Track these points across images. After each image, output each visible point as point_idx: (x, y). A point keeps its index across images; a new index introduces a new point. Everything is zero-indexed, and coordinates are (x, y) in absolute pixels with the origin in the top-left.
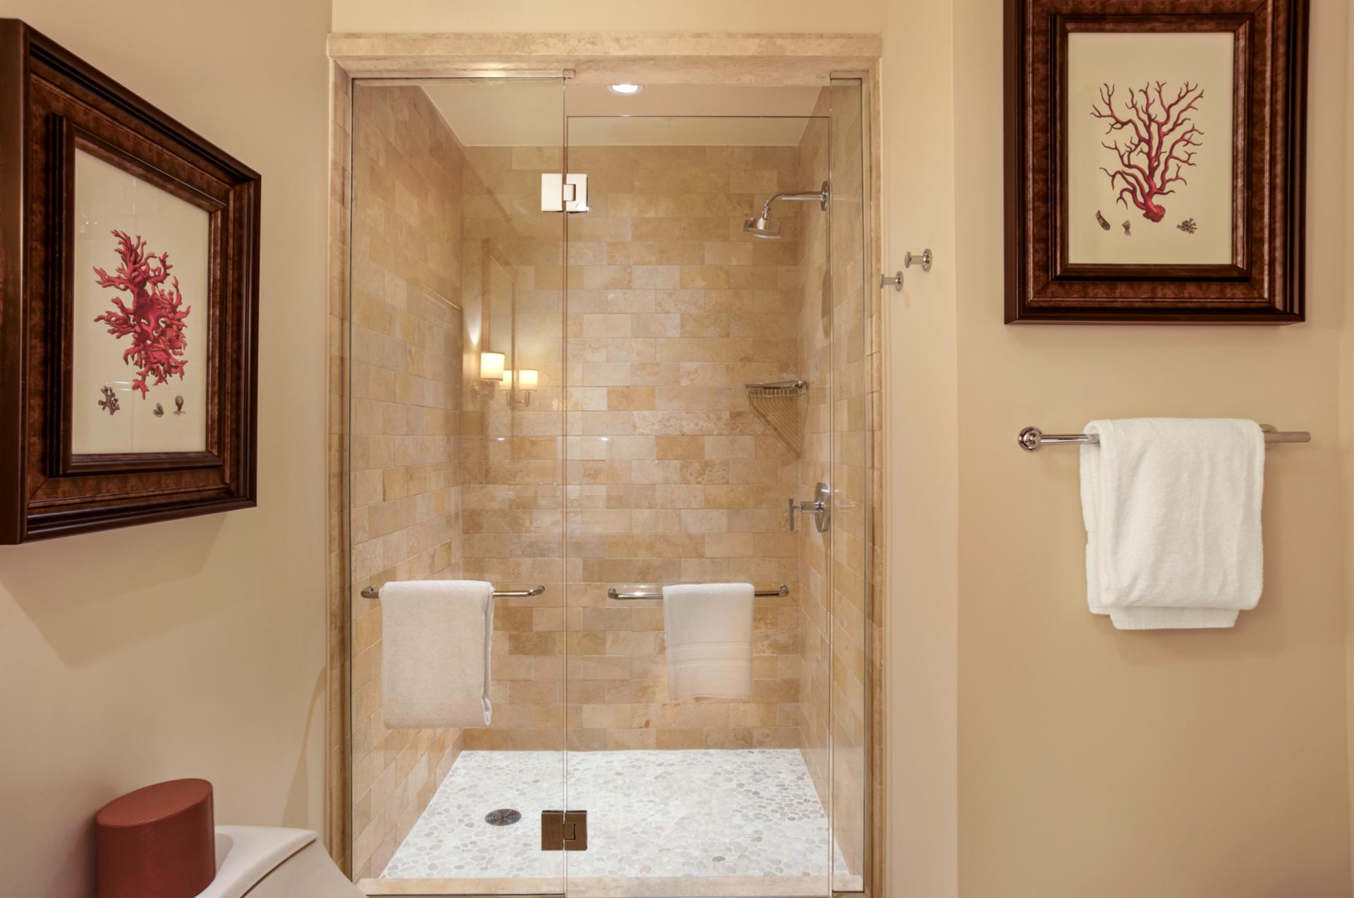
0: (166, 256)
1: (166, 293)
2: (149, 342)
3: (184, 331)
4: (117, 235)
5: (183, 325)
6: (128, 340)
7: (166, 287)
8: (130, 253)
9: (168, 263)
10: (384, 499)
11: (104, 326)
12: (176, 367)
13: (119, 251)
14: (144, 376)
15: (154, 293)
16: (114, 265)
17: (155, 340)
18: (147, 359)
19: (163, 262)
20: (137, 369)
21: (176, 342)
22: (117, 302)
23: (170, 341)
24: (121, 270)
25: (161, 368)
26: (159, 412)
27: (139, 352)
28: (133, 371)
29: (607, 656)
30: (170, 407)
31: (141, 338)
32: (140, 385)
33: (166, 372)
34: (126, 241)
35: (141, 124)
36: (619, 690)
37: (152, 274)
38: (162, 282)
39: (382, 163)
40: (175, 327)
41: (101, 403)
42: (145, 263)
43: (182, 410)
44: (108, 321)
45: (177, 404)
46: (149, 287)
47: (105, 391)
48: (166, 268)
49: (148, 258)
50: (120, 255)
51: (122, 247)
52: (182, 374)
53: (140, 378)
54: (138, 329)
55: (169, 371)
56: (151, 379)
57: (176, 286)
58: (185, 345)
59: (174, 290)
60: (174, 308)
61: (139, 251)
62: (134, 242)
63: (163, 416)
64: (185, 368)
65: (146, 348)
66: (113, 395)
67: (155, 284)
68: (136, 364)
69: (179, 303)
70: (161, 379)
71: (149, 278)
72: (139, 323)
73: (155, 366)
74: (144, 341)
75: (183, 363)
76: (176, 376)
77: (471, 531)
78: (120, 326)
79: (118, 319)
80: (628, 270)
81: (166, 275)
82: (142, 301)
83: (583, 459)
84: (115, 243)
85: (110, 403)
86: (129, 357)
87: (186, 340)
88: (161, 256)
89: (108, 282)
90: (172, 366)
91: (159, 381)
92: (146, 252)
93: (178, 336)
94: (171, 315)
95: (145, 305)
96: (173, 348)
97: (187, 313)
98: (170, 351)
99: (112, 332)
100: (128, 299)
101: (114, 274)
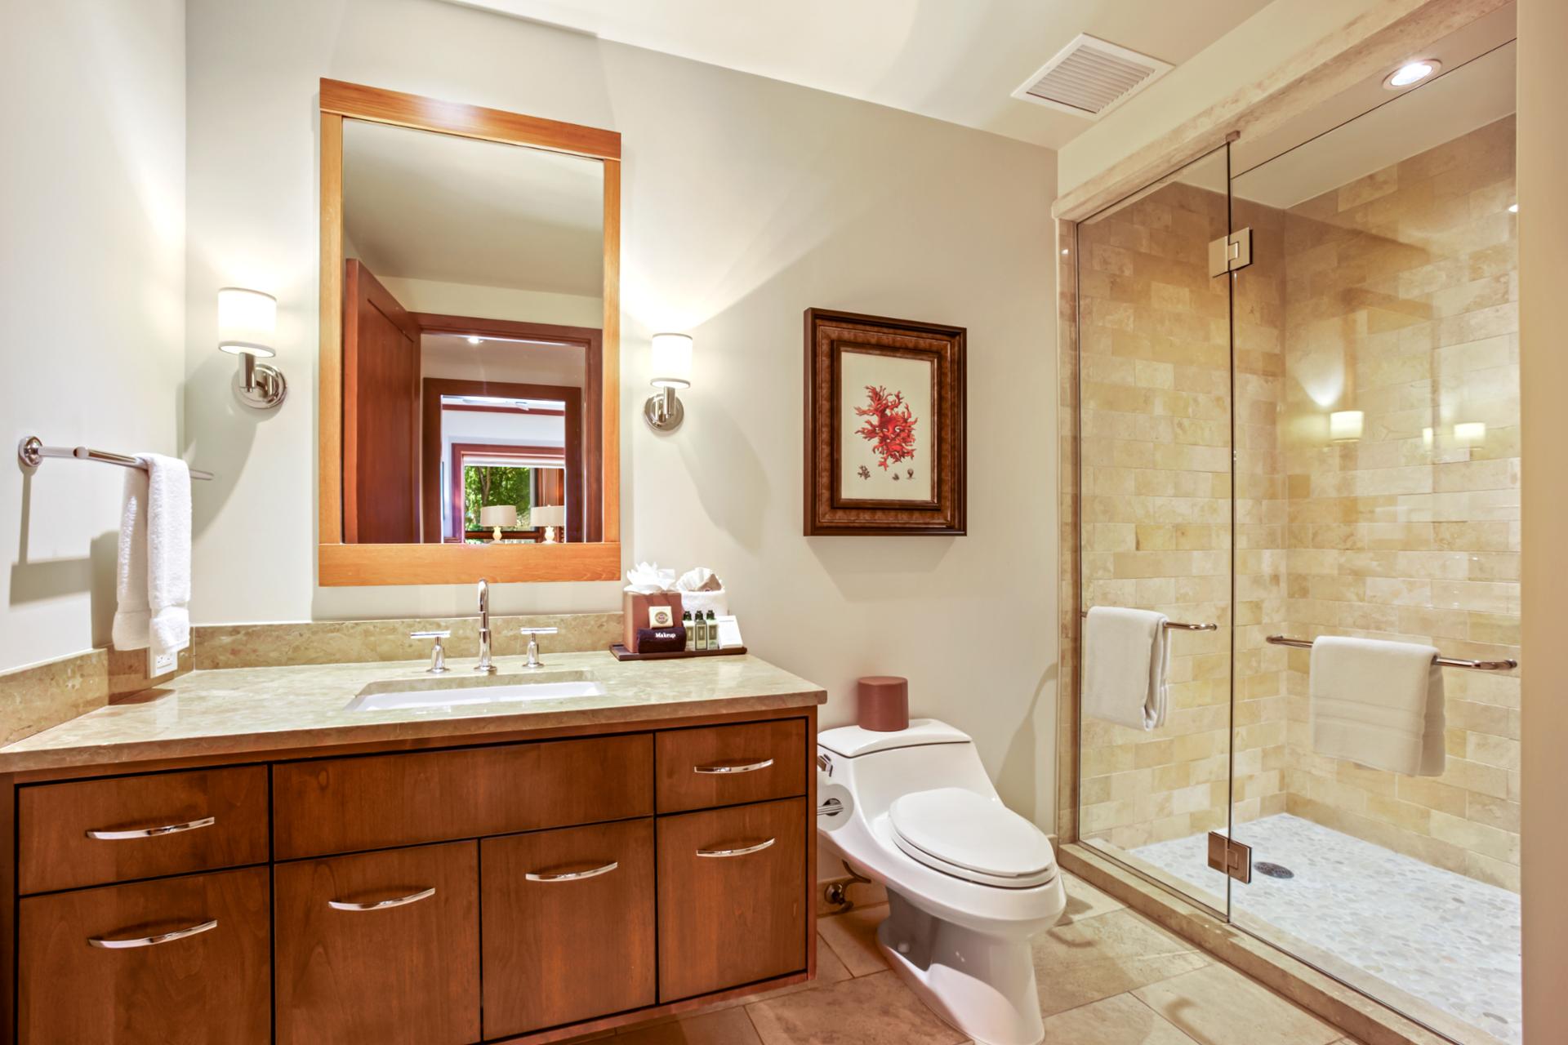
0: (899, 393)
1: (900, 413)
2: (888, 441)
3: (913, 432)
4: (867, 388)
5: (913, 429)
6: (876, 441)
7: (900, 410)
8: (876, 396)
9: (901, 396)
10: (1138, 548)
11: (861, 436)
12: (908, 453)
13: (869, 396)
14: (885, 459)
15: (892, 414)
16: (866, 403)
17: (893, 439)
18: (888, 450)
19: (898, 396)
20: (882, 456)
21: (908, 438)
22: (868, 422)
23: (903, 439)
24: (870, 406)
25: (897, 454)
26: (896, 478)
27: (882, 446)
28: (879, 457)
29: (1468, 760)
30: (904, 475)
31: (883, 439)
32: (883, 464)
33: (900, 456)
34: (873, 390)
35: (879, 329)
36: (1487, 808)
37: (890, 404)
38: (897, 407)
39: (1128, 272)
40: (906, 431)
41: (859, 474)
42: (886, 399)
43: (913, 476)
44: (863, 432)
45: (909, 473)
46: (888, 412)
47: (862, 468)
48: (899, 399)
49: (887, 396)
50: (869, 399)
51: (870, 394)
52: (912, 456)
53: (883, 460)
54: (881, 434)
55: (903, 455)
56: (890, 460)
57: (907, 408)
58: (914, 440)
59: (905, 410)
60: (905, 421)
61: (881, 394)
62: (878, 390)
63: (899, 481)
64: (914, 453)
65: (886, 444)
66: (866, 469)
67: (892, 409)
68: (880, 453)
69: (910, 416)
70: (897, 460)
71: (888, 407)
72: (882, 431)
73: (893, 453)
74: (885, 441)
75: (913, 450)
76: (908, 458)
77: (1296, 596)
78: (870, 434)
79: (869, 431)
80: (1503, 280)
81: (900, 403)
82: (884, 420)
83: (1435, 520)
84: (867, 393)
85: (865, 473)
86: (876, 450)
87: (915, 437)
88: (896, 393)
89: (862, 413)
90: (904, 453)
91: (896, 461)
92: (886, 393)
93: (909, 436)
94: (904, 425)
95: (885, 421)
96: (905, 442)
97: (916, 421)
98: (904, 445)
99: (865, 438)
100: (875, 420)
101: (865, 408)
